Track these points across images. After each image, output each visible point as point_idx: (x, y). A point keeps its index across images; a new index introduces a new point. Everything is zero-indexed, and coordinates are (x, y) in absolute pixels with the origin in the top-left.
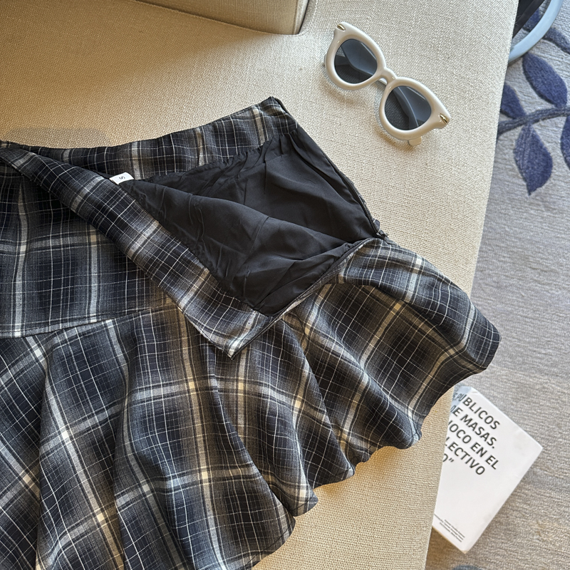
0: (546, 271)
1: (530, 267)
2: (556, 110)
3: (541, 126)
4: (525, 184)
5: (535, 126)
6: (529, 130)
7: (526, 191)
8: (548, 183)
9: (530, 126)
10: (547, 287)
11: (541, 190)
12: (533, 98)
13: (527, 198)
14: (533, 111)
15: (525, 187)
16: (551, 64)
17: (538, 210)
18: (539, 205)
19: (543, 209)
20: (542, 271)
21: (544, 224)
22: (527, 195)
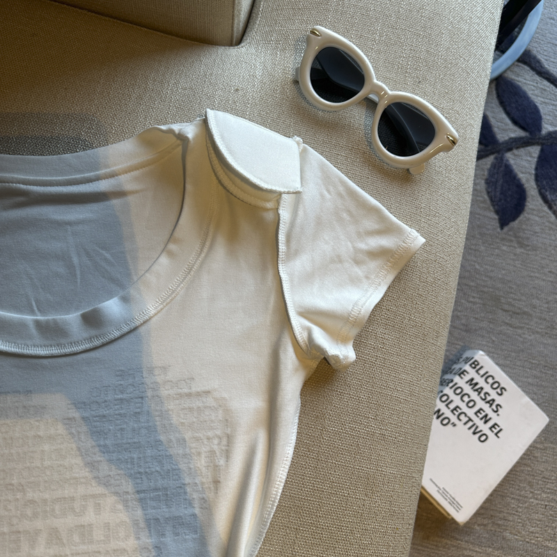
0: (518, 314)
1: (502, 309)
2: (531, 139)
3: (515, 155)
4: (496, 217)
5: (509, 155)
6: (502, 159)
7: (498, 225)
8: (521, 217)
9: (503, 154)
10: (520, 331)
11: (515, 224)
12: (506, 124)
13: (499, 233)
14: (507, 138)
15: (497, 221)
16: (525, 88)
17: (510, 246)
18: (511, 241)
19: (516, 245)
20: (515, 313)
21: (517, 262)
22: (499, 230)
